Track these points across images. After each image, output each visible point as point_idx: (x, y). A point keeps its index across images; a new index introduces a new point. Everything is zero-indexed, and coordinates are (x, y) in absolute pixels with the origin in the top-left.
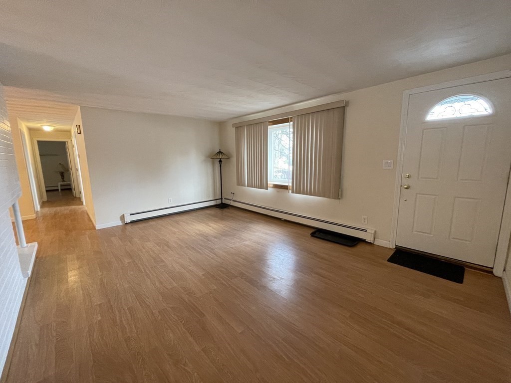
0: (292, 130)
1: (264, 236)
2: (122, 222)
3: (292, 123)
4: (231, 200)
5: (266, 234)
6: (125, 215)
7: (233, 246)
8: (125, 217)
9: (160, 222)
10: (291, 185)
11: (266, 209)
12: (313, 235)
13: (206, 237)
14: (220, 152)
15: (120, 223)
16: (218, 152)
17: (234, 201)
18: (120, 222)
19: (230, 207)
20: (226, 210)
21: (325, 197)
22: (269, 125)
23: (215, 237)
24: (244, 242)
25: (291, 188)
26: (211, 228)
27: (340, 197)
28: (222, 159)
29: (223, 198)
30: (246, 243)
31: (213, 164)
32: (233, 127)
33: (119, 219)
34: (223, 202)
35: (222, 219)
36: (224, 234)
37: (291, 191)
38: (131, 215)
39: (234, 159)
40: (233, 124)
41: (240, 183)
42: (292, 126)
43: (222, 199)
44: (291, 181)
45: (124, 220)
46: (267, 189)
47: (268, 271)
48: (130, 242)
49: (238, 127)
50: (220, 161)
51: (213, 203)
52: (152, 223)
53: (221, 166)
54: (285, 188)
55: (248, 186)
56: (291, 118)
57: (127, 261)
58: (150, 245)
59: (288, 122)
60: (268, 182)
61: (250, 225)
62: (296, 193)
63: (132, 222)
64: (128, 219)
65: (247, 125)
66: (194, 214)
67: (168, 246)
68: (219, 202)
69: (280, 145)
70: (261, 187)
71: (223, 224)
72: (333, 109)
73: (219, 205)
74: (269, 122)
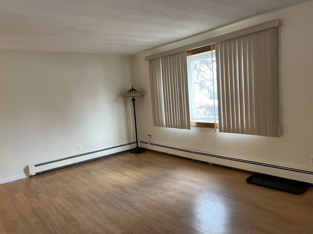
0: (214, 59)
1: (190, 185)
2: (26, 175)
3: (214, 51)
4: (147, 143)
5: (193, 182)
6: (30, 167)
7: (154, 198)
8: (30, 170)
9: (68, 172)
10: (217, 122)
11: (190, 152)
12: (249, 181)
13: (122, 188)
14: (133, 90)
15: (23, 176)
16: (130, 90)
17: (151, 144)
18: (24, 174)
19: (147, 152)
20: (142, 155)
21: (261, 135)
22: (188, 55)
23: (133, 188)
24: (168, 193)
25: (218, 126)
26: (127, 177)
27: (279, 134)
28: (135, 98)
29: (139, 141)
30: (170, 193)
31: (125, 103)
32: (146, 60)
33: (23, 171)
34: (139, 146)
35: (139, 165)
36: (143, 184)
37: (218, 130)
38: (36, 166)
39: (149, 96)
40: (146, 57)
41: (157, 123)
42: (214, 55)
43: (137, 142)
44: (217, 117)
45: (28, 172)
46: (189, 128)
47: (199, 227)
48: (36, 197)
49: (151, 60)
50: (133, 100)
51: (127, 148)
52: (60, 174)
53: (134, 105)
54: (211, 126)
55: (166, 127)
56: (213, 45)
57: (33, 220)
58: (59, 200)
59: (210, 50)
60: (190, 121)
61: (172, 172)
62: (225, 131)
63: (38, 174)
64: (33, 171)
65: (162, 57)
66: (107, 161)
67: (79, 200)
68: (134, 146)
69: (200, 77)
70: (182, 126)
71: (141, 173)
72: (264, 30)
73: (134, 149)
74: (188, 52)
